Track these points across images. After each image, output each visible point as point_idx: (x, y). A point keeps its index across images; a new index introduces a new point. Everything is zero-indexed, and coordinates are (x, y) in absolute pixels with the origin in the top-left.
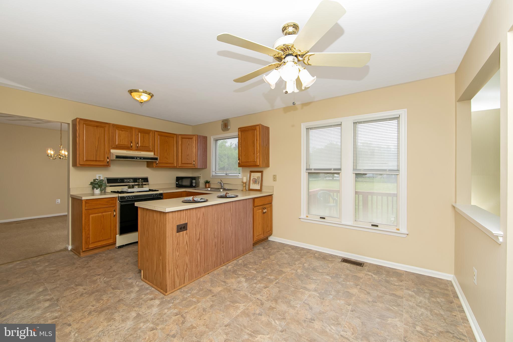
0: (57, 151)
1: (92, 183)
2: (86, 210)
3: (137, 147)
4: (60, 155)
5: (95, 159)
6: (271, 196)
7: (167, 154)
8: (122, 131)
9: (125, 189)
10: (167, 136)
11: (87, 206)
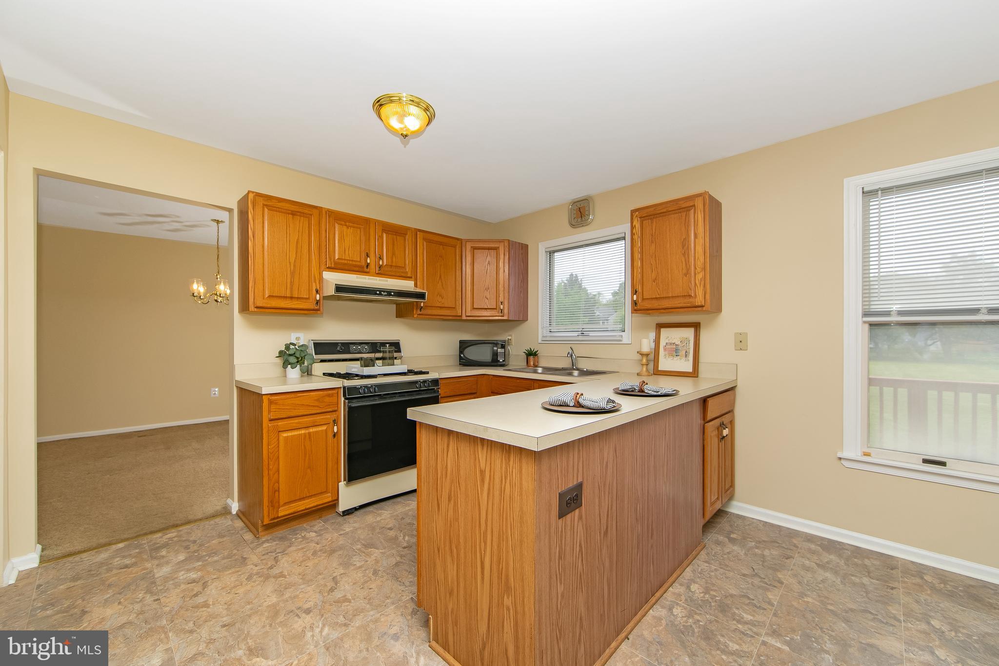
0: (211, 286)
1: (281, 354)
2: (271, 420)
3: (380, 267)
4: (216, 294)
5: (288, 295)
6: (732, 389)
7: (442, 285)
8: (348, 228)
9: (355, 367)
10: (441, 244)
11: (274, 410)
